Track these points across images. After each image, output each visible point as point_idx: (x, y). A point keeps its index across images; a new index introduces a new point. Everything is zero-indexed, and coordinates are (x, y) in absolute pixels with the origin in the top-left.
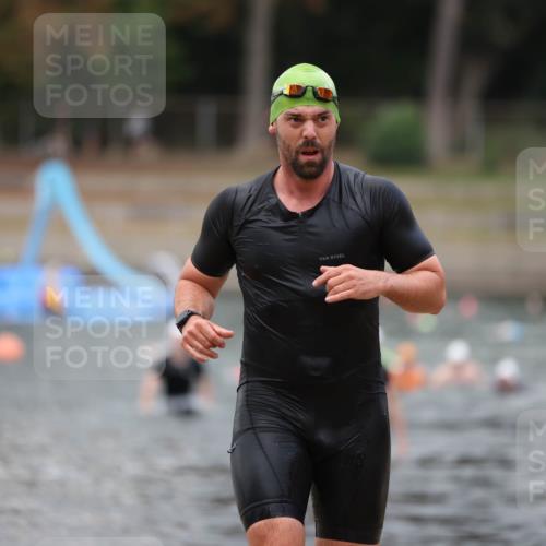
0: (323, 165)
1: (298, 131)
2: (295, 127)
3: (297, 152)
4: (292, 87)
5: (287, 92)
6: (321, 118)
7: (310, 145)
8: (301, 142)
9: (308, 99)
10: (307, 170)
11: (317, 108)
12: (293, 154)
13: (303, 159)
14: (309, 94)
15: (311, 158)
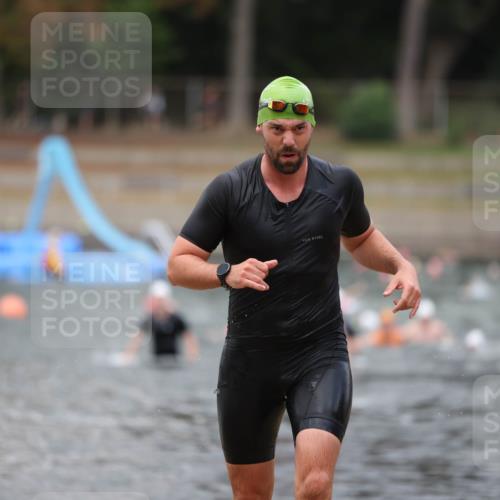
0: (299, 164)
1: (279, 138)
2: (276, 134)
3: (278, 155)
4: (275, 103)
5: (270, 106)
6: (298, 129)
7: (288, 150)
8: (281, 147)
9: (288, 113)
10: (286, 169)
11: (295, 121)
12: (275, 156)
13: (283, 160)
14: (290, 109)
15: (289, 159)
